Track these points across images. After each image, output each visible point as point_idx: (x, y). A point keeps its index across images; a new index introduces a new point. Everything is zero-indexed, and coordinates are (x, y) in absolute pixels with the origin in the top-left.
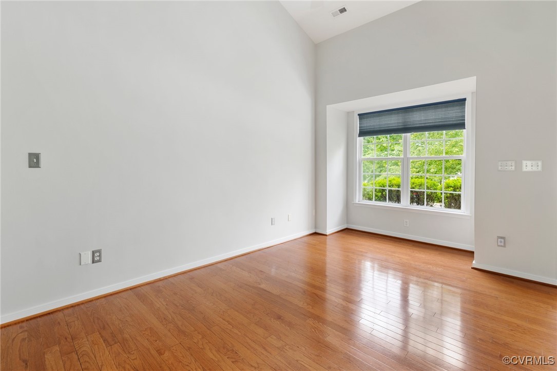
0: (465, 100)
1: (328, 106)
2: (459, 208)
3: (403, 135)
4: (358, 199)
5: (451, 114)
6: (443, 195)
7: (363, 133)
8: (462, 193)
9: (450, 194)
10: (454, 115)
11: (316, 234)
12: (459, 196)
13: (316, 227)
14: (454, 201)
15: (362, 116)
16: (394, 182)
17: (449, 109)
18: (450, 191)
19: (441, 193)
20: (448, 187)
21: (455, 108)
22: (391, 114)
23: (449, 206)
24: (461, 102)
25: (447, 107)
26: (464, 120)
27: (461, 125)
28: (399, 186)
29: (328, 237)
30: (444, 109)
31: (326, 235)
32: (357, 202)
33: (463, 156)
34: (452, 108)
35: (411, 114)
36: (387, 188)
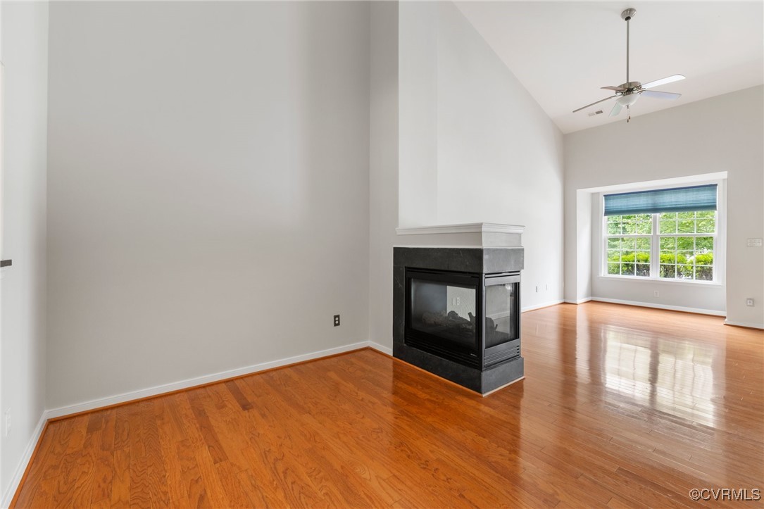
0: (716, 185)
1: (578, 190)
2: (711, 279)
3: (653, 215)
4: (604, 273)
5: (703, 197)
6: (694, 268)
7: (608, 213)
8: (714, 266)
9: (701, 267)
10: (706, 198)
11: (565, 303)
12: (710, 269)
13: (564, 298)
14: (705, 273)
15: (607, 197)
16: (641, 257)
17: (700, 193)
18: (700, 265)
19: (692, 267)
20: (698, 261)
21: (706, 192)
22: (640, 196)
23: (700, 278)
24: (713, 187)
25: (698, 191)
26: (715, 202)
27: (713, 207)
28: (646, 261)
29: (578, 306)
30: (695, 193)
31: (576, 304)
32: (602, 276)
33: (715, 234)
34: (703, 192)
35: (661, 196)
36: (636, 263)
